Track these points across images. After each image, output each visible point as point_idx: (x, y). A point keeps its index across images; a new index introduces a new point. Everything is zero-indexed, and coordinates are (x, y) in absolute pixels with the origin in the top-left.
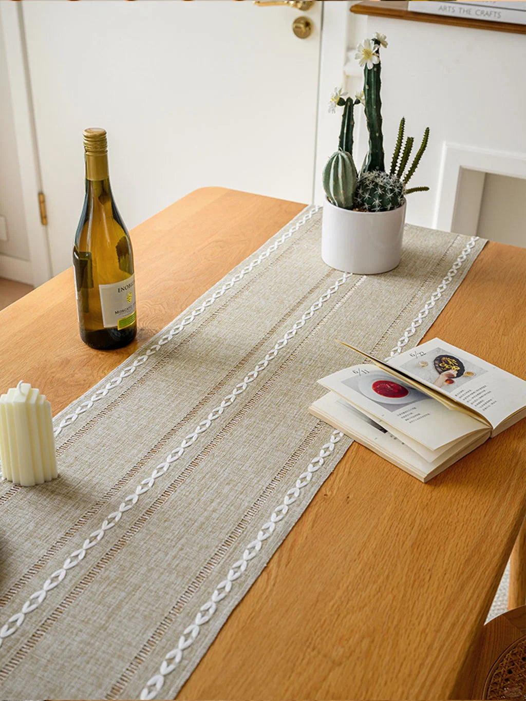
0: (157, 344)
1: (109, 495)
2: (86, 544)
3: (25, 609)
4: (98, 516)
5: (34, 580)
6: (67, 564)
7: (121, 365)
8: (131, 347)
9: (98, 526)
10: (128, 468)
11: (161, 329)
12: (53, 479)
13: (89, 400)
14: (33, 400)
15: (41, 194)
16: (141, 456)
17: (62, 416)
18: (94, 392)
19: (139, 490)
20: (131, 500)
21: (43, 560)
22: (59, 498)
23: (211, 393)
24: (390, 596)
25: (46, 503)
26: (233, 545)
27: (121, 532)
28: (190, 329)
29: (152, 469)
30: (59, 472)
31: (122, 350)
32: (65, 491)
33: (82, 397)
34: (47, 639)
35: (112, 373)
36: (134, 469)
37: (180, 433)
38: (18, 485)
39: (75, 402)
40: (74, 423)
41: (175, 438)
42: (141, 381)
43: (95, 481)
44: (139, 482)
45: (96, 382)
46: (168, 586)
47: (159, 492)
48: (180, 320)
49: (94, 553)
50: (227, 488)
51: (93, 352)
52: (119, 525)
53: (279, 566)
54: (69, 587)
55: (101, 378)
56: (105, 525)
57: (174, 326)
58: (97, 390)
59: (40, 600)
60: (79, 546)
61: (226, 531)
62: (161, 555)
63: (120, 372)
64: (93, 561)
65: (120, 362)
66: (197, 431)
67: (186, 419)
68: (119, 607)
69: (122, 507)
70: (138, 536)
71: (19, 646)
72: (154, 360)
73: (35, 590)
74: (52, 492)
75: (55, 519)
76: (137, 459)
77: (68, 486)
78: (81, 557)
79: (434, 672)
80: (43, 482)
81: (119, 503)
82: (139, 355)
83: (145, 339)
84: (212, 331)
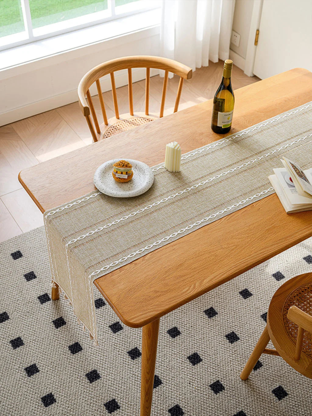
0: (235, 136)
1: (190, 182)
2: (177, 194)
3: (153, 205)
4: (184, 187)
5: (159, 198)
6: (169, 198)
7: (218, 141)
8: (226, 135)
9: (183, 190)
10: (200, 176)
11: (240, 131)
12: (178, 172)
13: (201, 150)
14: (176, 148)
15: (258, 30)
16: (206, 174)
17: (191, 153)
18: (204, 148)
19: (199, 184)
20: (196, 186)
21: (164, 194)
22: (177, 178)
23: (241, 161)
24: (250, 239)
25: (173, 178)
26: (216, 209)
27: (188, 194)
28: (250, 134)
29: (207, 179)
30: (180, 170)
31: (222, 135)
32: (179, 177)
33: (200, 148)
34: (155, 214)
35: (214, 143)
36: (202, 177)
37: (223, 171)
38: (167, 170)
39: (197, 149)
40: (193, 156)
41: (220, 172)
42: (221, 149)
43: (189, 177)
44: (201, 182)
45: (207, 144)
46: (192, 213)
47: (205, 186)
48: (248, 130)
49: (178, 197)
50: (225, 193)
51: (212, 132)
52: (188, 192)
53: (225, 220)
54: (167, 204)
55: (210, 143)
56: (185, 191)
57: (245, 131)
58: (206, 147)
59: (158, 204)
60: (175, 194)
61: (217, 205)
62: (195, 204)
63: (217, 143)
64: (176, 199)
65: (219, 139)
66: (228, 172)
67: (227, 167)
68: (176, 213)
69: (192, 188)
70: (192, 197)
71: (148, 213)
72: (230, 142)
73: (158, 201)
74: (176, 176)
75: (173, 184)
76: (205, 174)
77: (181, 175)
78: (174, 197)
79: (246, 261)
80: (174, 172)
81: (192, 186)
82: (227, 139)
83: (232, 133)
84: (257, 137)
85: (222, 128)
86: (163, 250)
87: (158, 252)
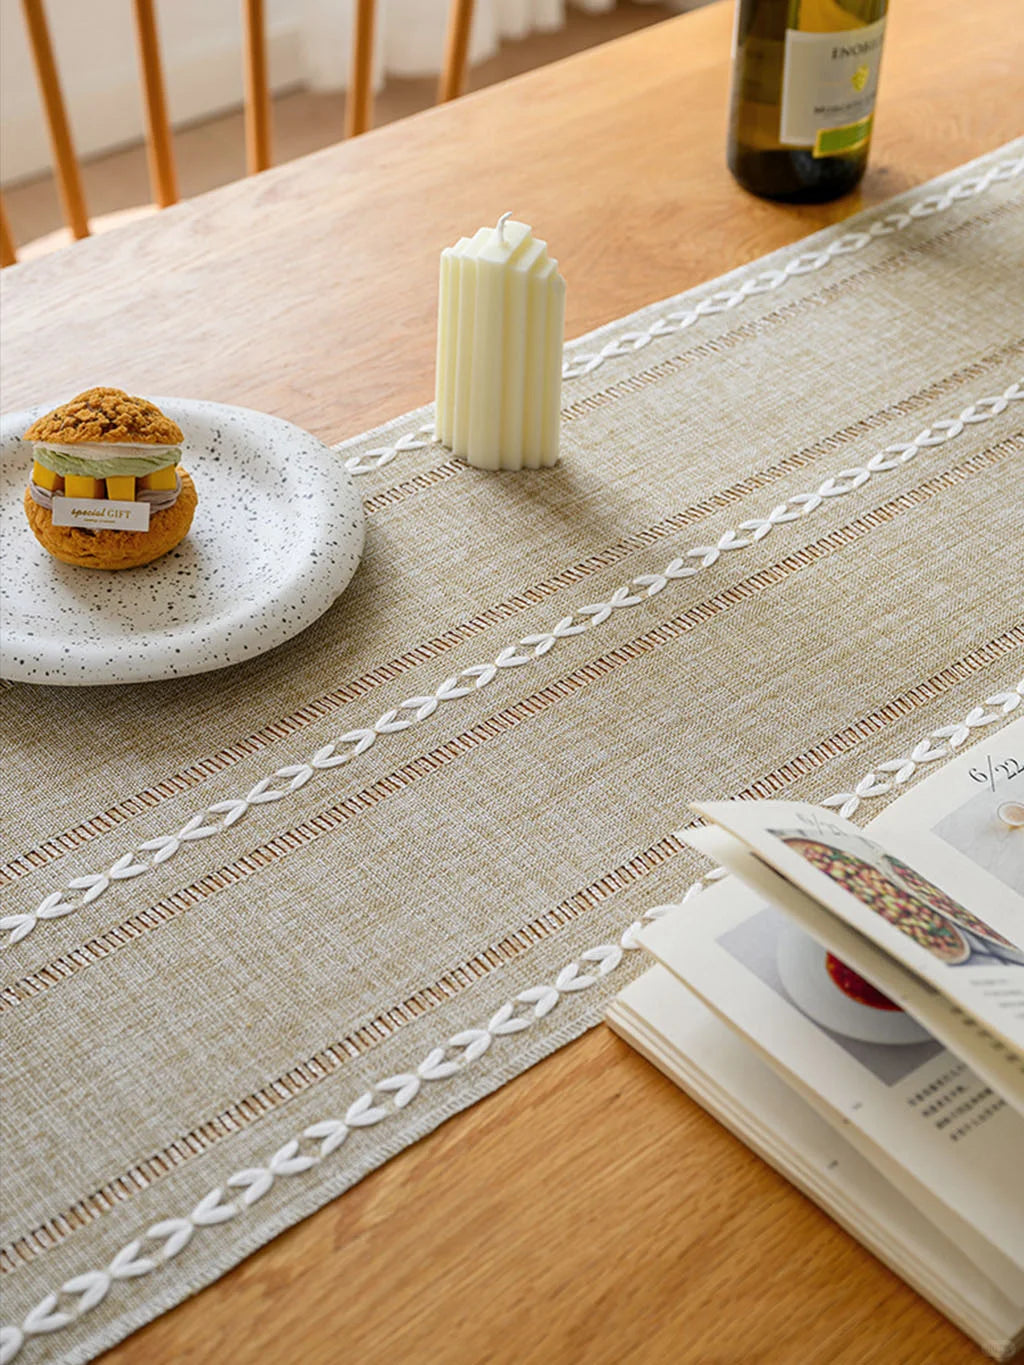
0: (905, 210)
1: (654, 533)
2: (562, 627)
3: (382, 724)
4: (611, 572)
5: (420, 669)
6: (504, 658)
7: (794, 247)
8: (838, 208)
9: (604, 593)
10: (721, 485)
11: (931, 176)
12: (543, 468)
13: (689, 307)
14: (525, 264)
16: (762, 464)
17: (615, 333)
18: (709, 293)
19: (726, 540)
20: (700, 557)
21: (455, 634)
22: (541, 511)
23: (992, 359)
25: (509, 512)
26: (899, 720)
27: (648, 622)
28: (1004, 194)
29: (779, 500)
30: (560, 456)
31: (814, 210)
32: (558, 500)
33: (678, 298)
34: (404, 800)
35: (767, 258)
36: (736, 491)
37: (878, 434)
38: (461, 460)
39: (656, 306)
40: (636, 354)
41: (862, 443)
42: (832, 293)
43: (636, 494)
44: (736, 522)
45: (724, 269)
46: (712, 766)
47: (773, 555)
48: (987, 166)
49: (574, 649)
50: (941, 588)
51: (743, 199)
52: (651, 606)
54: (493, 706)
55: (740, 264)
56: (619, 597)
57: (966, 175)
58: (721, 289)
59: (421, 714)
60: (545, 626)
61: (894, 684)
62: (721, 694)
63: (789, 259)
64: (563, 665)
65: (799, 236)
66: (919, 440)
67: (906, 406)
68: (584, 778)
69: (673, 568)
70: (686, 640)
71: (343, 795)
72: (883, 250)
73: (416, 693)
74: (531, 495)
75: (516, 553)
76: (750, 470)
77: (569, 489)
78: (539, 651)
80: (517, 467)
81: (671, 557)
82: (852, 229)
83: (883, 196)
85: (817, 154)
86: (513, 1112)
87: (471, 1141)
